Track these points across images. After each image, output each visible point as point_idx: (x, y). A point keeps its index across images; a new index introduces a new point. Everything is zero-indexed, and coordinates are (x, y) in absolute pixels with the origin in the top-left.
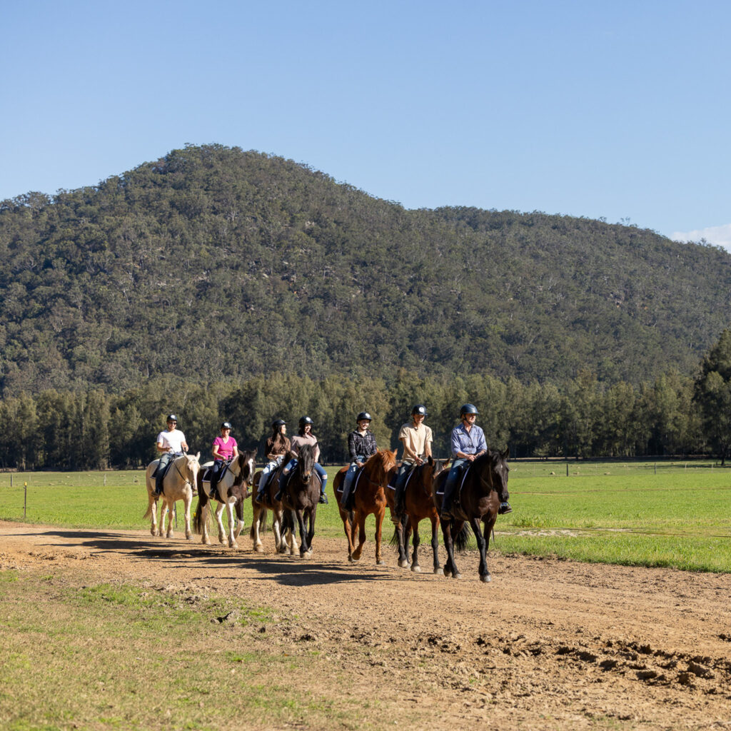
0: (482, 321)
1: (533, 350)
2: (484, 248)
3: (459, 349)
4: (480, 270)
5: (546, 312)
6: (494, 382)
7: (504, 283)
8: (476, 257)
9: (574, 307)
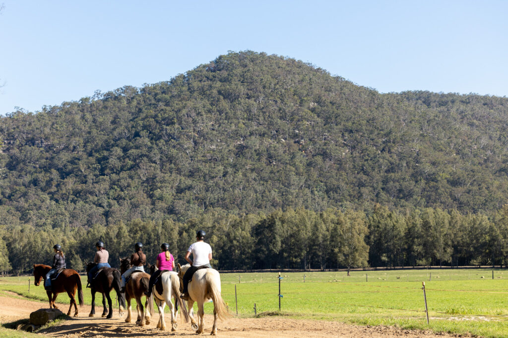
0: (434, 170)
1: (470, 191)
2: (434, 119)
3: (417, 190)
4: (431, 135)
5: (479, 163)
6: (442, 213)
7: (449, 143)
8: (429, 125)
9: (500, 160)
